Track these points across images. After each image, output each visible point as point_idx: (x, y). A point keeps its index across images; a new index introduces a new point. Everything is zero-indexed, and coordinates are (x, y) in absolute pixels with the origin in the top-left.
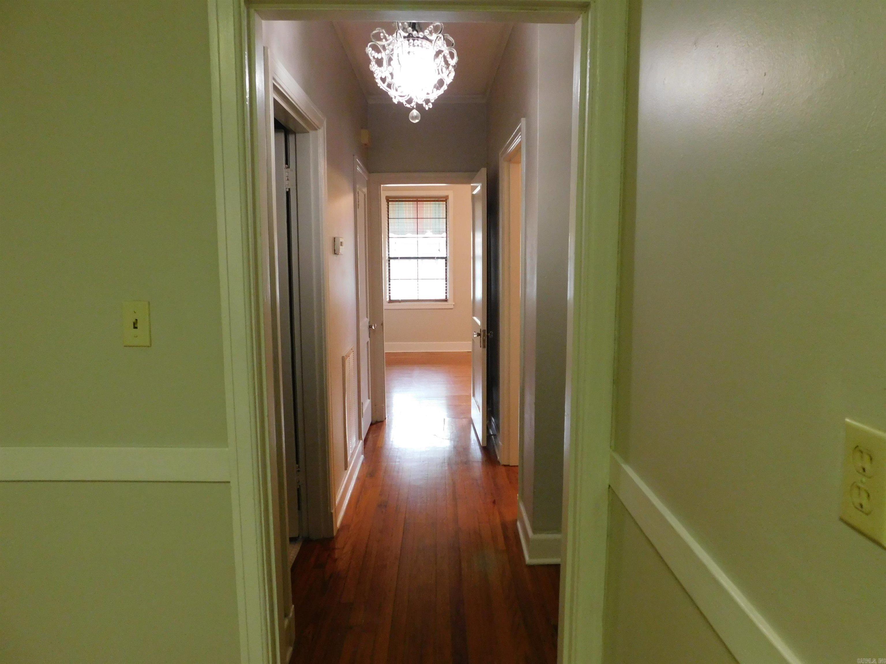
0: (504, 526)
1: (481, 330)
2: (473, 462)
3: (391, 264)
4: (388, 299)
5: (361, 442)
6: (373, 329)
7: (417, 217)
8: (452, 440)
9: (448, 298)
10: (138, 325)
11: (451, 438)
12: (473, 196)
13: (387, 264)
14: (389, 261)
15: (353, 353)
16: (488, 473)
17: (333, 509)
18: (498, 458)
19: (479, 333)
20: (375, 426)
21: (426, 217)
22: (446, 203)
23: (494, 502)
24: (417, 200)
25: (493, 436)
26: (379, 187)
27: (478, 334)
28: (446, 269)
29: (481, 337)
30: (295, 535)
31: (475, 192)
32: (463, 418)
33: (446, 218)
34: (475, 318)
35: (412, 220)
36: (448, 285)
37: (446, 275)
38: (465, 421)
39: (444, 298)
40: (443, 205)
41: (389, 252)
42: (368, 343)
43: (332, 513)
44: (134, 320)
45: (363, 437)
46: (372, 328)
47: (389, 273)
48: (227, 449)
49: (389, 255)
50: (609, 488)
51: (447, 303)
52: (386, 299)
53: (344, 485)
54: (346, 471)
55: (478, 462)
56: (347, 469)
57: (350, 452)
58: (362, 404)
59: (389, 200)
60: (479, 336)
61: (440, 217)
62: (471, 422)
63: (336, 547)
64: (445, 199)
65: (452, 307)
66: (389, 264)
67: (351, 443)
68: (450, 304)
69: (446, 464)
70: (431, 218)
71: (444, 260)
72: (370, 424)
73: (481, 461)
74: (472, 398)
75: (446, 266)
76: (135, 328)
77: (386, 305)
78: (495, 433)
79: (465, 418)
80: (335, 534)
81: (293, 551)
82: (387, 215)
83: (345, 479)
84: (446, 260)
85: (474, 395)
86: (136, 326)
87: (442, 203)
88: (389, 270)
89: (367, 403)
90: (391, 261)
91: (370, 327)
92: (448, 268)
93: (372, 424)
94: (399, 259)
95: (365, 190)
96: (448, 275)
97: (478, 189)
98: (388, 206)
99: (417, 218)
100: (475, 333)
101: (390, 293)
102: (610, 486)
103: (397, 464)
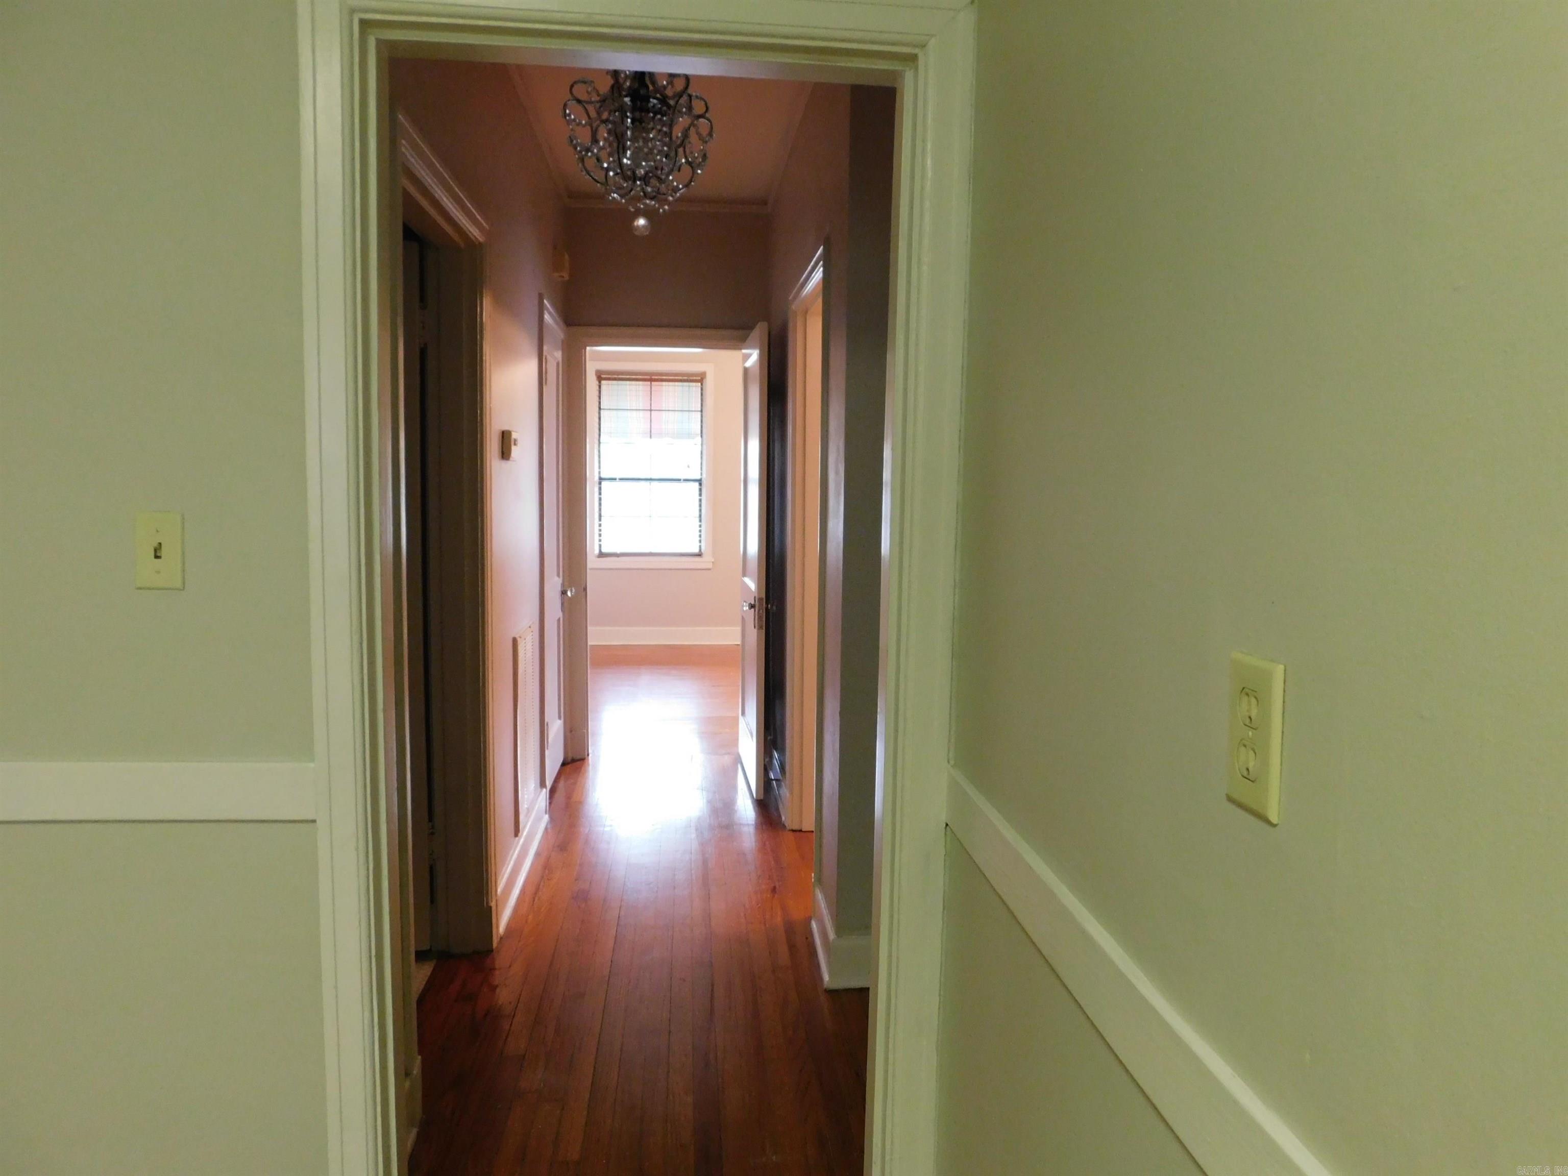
0: (790, 928)
1: (755, 597)
2: (741, 824)
3: (602, 488)
4: (597, 552)
5: (544, 794)
6: (569, 597)
7: (651, 408)
8: (705, 790)
9: (702, 551)
10: (164, 552)
11: (703, 786)
12: (746, 370)
13: (596, 489)
14: (600, 483)
15: (532, 634)
16: (765, 844)
17: (492, 901)
18: (783, 818)
19: (753, 603)
20: (568, 767)
21: (667, 409)
22: (702, 385)
23: (774, 890)
24: (651, 378)
25: (774, 782)
26: (583, 350)
27: (750, 606)
28: (700, 500)
29: (755, 611)
30: (426, 947)
31: (749, 364)
32: (725, 754)
33: (701, 411)
34: (747, 580)
35: (641, 413)
36: (703, 528)
37: (700, 510)
38: (727, 760)
39: (696, 550)
40: (695, 388)
41: (600, 467)
42: (559, 620)
43: (491, 907)
44: (156, 545)
45: (549, 783)
46: (567, 595)
47: (600, 504)
48: (312, 765)
49: (599, 473)
50: (946, 828)
51: (701, 559)
52: (593, 549)
53: (512, 863)
54: (517, 838)
55: (748, 825)
56: (520, 834)
57: (523, 807)
58: (547, 724)
59: (601, 377)
60: (753, 610)
61: (691, 409)
62: (738, 760)
63: (497, 967)
64: (699, 378)
65: (710, 566)
66: (600, 489)
67: (526, 791)
68: (706, 561)
69: (693, 831)
70: (675, 411)
71: (697, 484)
72: (560, 764)
73: (754, 823)
74: (741, 719)
75: (700, 495)
76: (157, 557)
77: (592, 562)
78: (780, 777)
79: (729, 754)
80: (495, 945)
81: (422, 974)
82: (598, 403)
83: (514, 851)
84: (700, 484)
85: (743, 713)
86: (158, 555)
87: (694, 384)
88: (600, 499)
89: (556, 727)
90: (604, 483)
91: (564, 593)
92: (704, 497)
93: (564, 764)
94: (617, 480)
95: (558, 355)
96: (703, 511)
97: (753, 357)
98: (600, 387)
99: (651, 410)
100: (745, 604)
101: (600, 541)
102: (947, 825)
103: (607, 829)
